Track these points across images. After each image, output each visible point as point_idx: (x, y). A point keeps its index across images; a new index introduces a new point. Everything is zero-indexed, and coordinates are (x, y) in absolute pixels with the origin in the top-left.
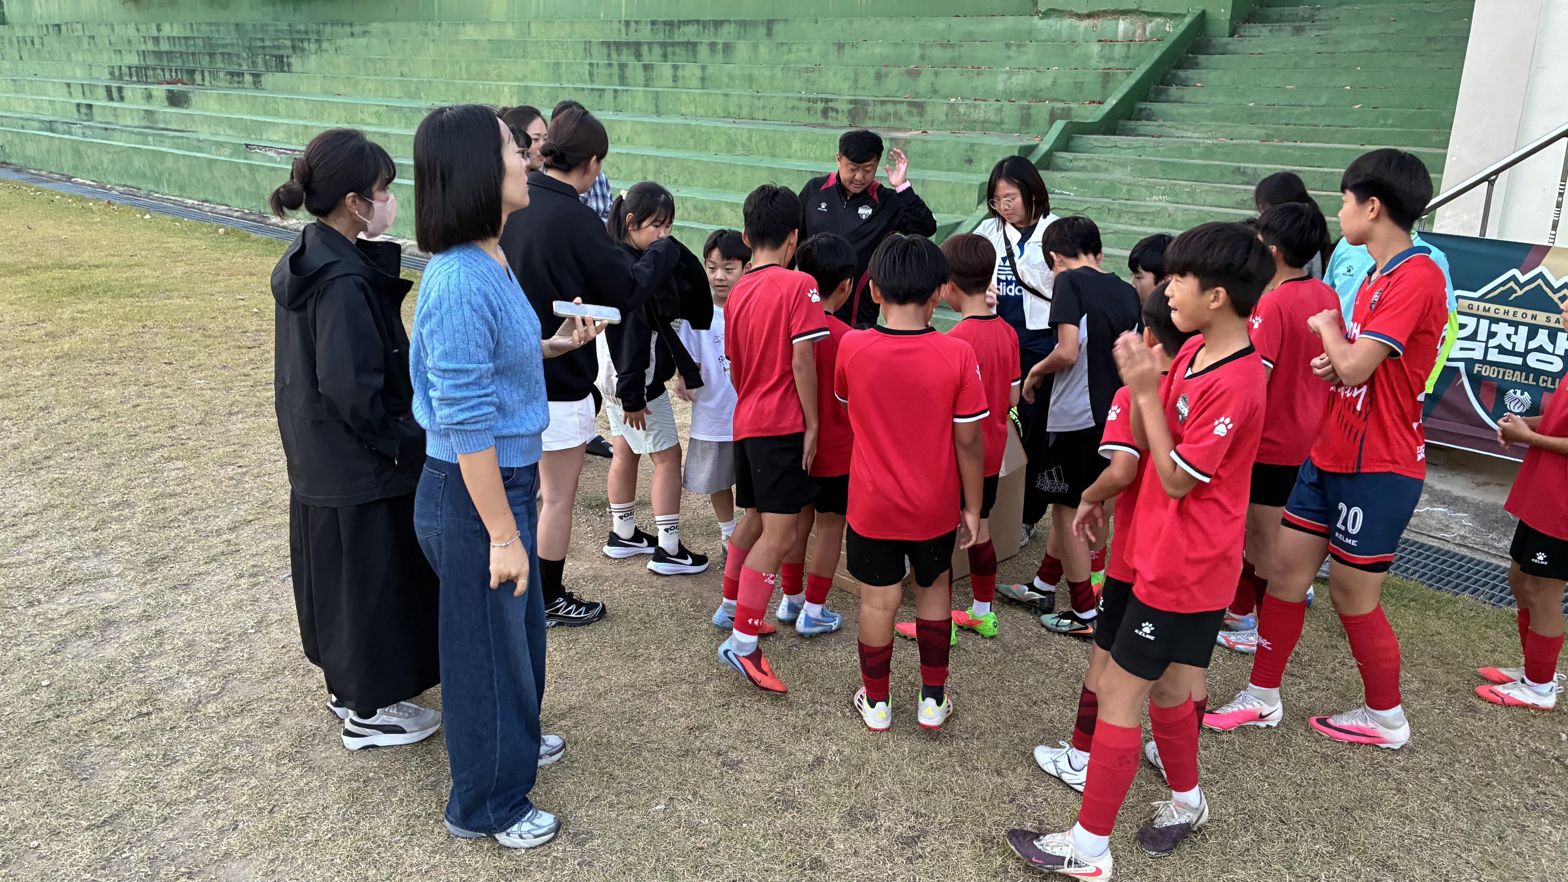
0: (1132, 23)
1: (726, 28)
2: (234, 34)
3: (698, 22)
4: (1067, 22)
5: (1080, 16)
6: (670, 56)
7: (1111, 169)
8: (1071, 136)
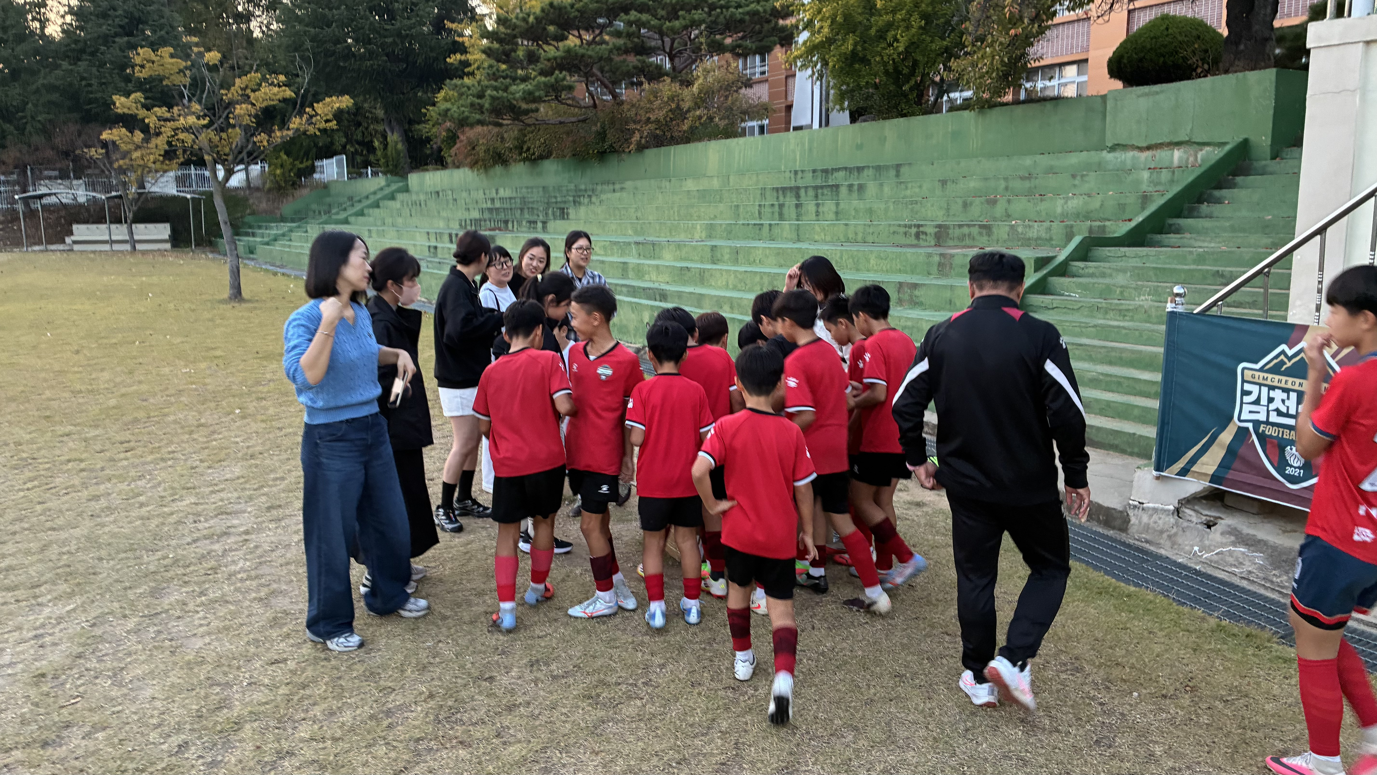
1: (866, 172)
2: (541, 193)
3: (846, 169)
4: (1130, 154)
5: (1141, 149)
6: (820, 196)
7: (1114, 274)
8: (1089, 249)
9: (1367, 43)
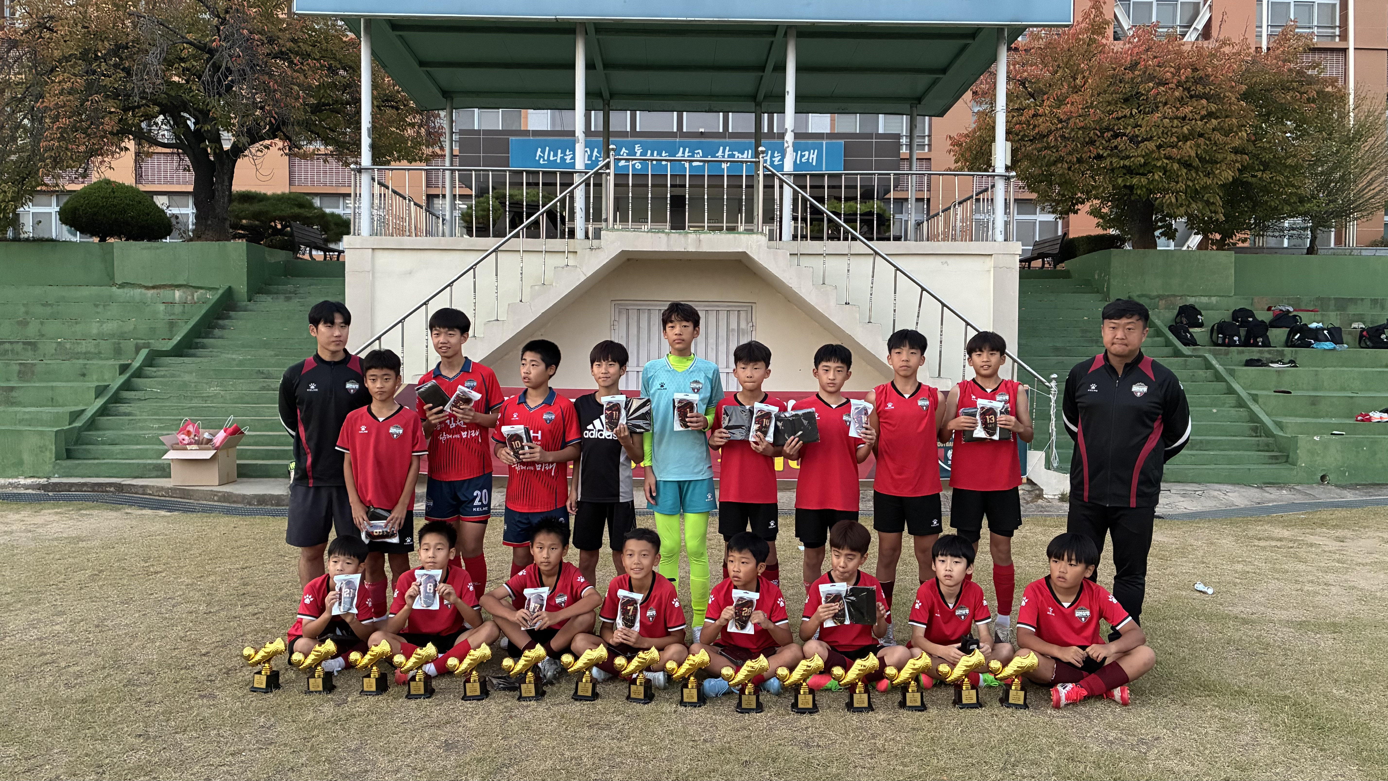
0: (184, 292)
4: (138, 291)
5: (147, 288)
7: (182, 375)
8: (153, 358)
9: (373, 249)
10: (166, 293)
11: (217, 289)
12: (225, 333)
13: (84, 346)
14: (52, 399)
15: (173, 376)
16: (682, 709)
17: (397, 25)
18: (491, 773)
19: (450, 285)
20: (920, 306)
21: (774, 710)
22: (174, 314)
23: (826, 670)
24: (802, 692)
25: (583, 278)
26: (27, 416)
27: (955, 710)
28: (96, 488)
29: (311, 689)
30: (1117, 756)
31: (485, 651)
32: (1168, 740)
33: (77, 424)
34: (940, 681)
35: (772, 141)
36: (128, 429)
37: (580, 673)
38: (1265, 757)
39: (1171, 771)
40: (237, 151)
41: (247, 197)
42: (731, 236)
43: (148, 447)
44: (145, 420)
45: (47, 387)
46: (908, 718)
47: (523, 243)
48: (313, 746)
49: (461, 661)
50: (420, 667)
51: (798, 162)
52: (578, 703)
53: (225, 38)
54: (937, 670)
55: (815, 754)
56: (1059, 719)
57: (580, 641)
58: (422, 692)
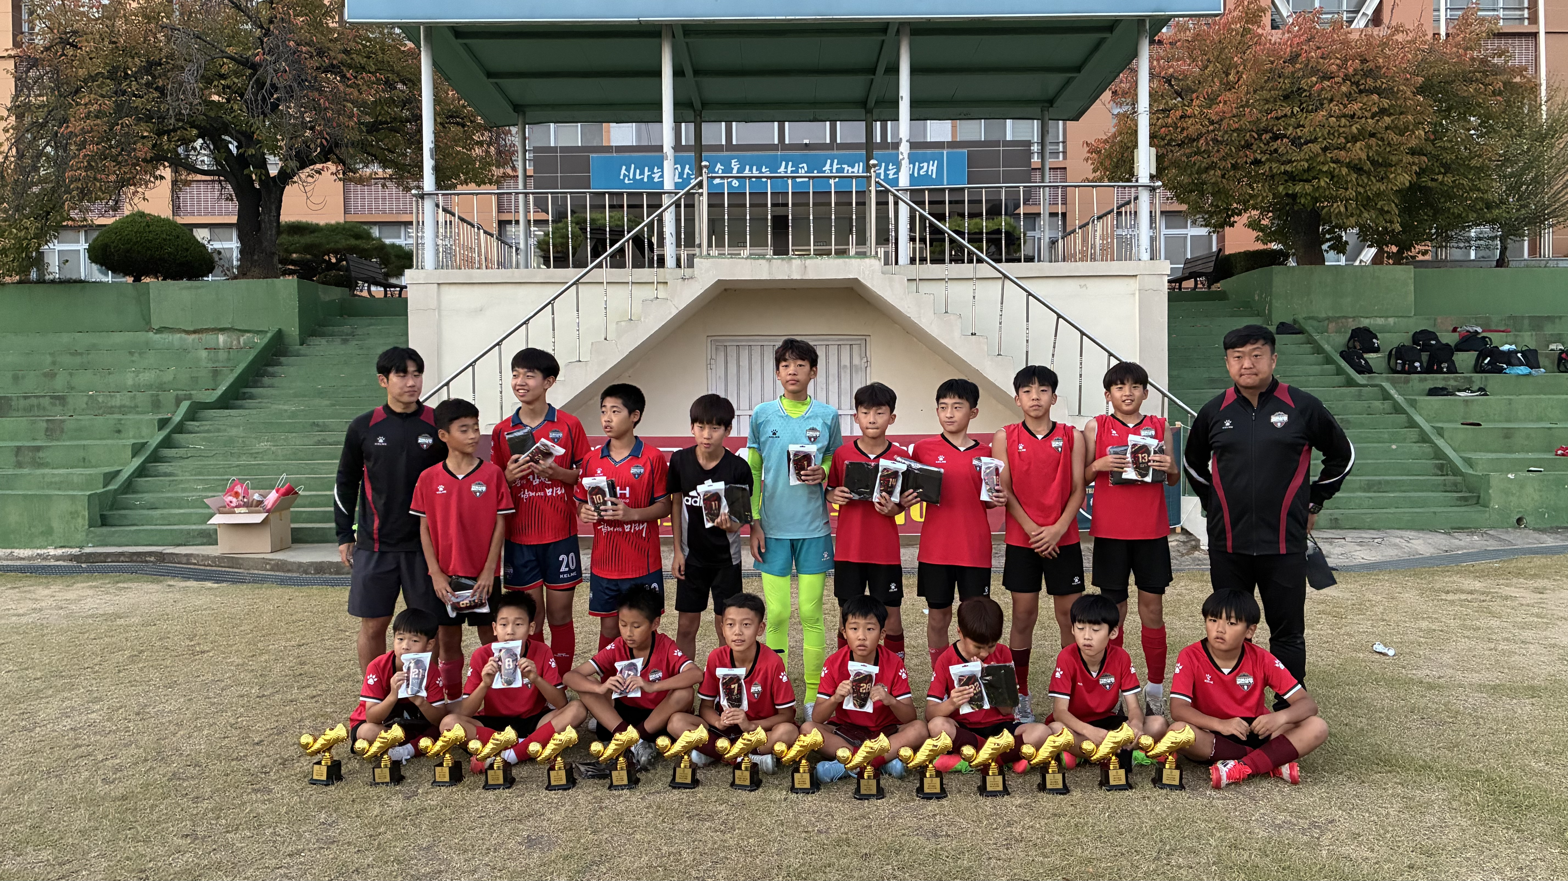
0: (229, 337)
4: (178, 336)
5: (187, 332)
7: (228, 429)
8: (196, 411)
9: (439, 284)
10: (208, 338)
11: (266, 332)
12: (275, 381)
13: (118, 399)
14: (84, 459)
15: (219, 431)
16: (793, 796)
17: (460, 32)
18: (579, 872)
19: (526, 323)
20: (1056, 336)
21: (897, 795)
22: (217, 361)
23: (955, 750)
24: (928, 775)
25: (674, 312)
26: (57, 479)
27: (1101, 793)
28: (135, 558)
29: (377, 780)
30: (1286, 842)
31: (570, 734)
32: (1345, 823)
33: (112, 487)
34: (1083, 760)
35: (887, 152)
36: (169, 491)
37: (678, 758)
38: (1454, 840)
39: (1348, 858)
40: (285, 177)
41: (298, 229)
42: (840, 261)
43: (192, 510)
44: (188, 481)
45: (77, 446)
46: (1049, 803)
47: (607, 273)
48: (379, 844)
49: (544, 746)
50: (498, 754)
51: (916, 175)
52: (676, 792)
53: (269, 51)
54: (1081, 748)
55: (943, 845)
56: (1219, 800)
57: (676, 722)
58: (501, 781)
